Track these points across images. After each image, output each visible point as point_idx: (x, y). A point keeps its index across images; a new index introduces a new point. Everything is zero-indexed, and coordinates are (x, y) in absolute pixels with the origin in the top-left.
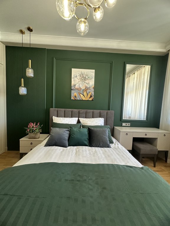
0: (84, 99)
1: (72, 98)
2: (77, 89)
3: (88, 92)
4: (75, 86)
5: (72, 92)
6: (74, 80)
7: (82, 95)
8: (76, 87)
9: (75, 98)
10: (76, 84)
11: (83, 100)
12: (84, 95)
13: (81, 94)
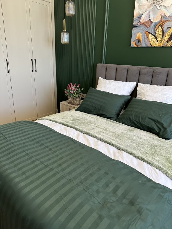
0: (155, 44)
1: (133, 44)
2: (143, 24)
3: (165, 29)
4: (140, 17)
5: (134, 30)
6: (139, 6)
7: (153, 37)
8: (141, 21)
9: (137, 43)
10: (142, 14)
11: (152, 47)
12: (157, 35)
13: (150, 35)
